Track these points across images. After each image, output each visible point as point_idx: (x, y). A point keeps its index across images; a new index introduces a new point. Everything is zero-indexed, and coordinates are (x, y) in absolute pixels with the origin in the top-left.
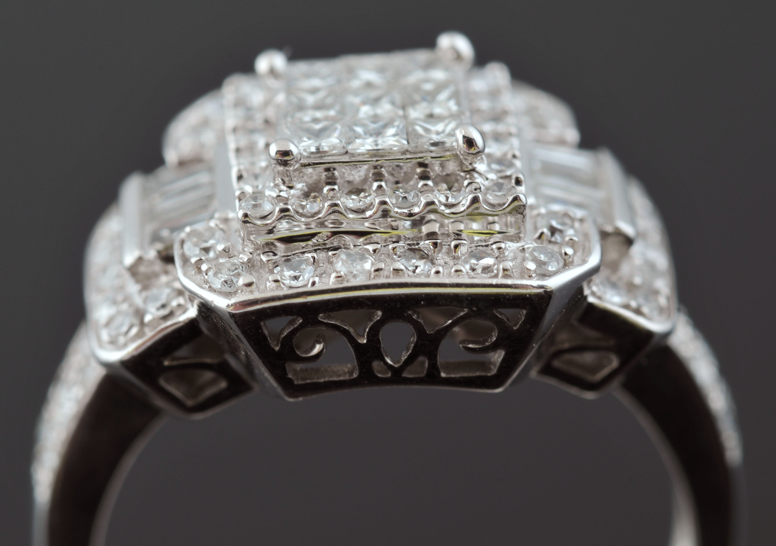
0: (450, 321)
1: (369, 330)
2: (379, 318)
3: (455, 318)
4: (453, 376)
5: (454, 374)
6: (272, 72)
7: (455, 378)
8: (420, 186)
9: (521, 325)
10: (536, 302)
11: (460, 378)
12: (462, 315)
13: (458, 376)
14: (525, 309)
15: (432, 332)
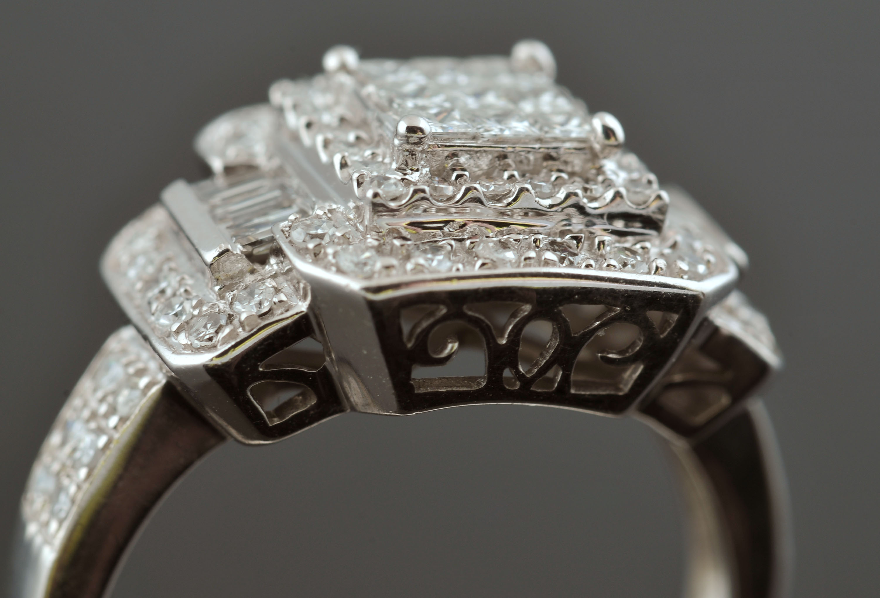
0: (598, 323)
1: (513, 328)
2: (526, 313)
3: (605, 319)
4: (583, 393)
5: (583, 391)
6: (344, 68)
7: (584, 395)
8: (553, 178)
9: (669, 334)
10: (691, 305)
11: (589, 395)
12: (612, 316)
13: (588, 393)
14: (676, 312)
15: (576, 335)
